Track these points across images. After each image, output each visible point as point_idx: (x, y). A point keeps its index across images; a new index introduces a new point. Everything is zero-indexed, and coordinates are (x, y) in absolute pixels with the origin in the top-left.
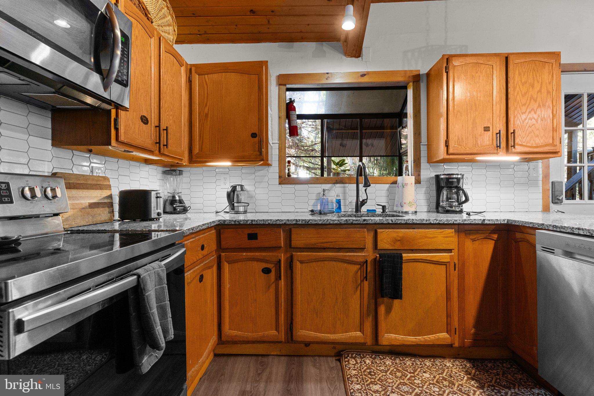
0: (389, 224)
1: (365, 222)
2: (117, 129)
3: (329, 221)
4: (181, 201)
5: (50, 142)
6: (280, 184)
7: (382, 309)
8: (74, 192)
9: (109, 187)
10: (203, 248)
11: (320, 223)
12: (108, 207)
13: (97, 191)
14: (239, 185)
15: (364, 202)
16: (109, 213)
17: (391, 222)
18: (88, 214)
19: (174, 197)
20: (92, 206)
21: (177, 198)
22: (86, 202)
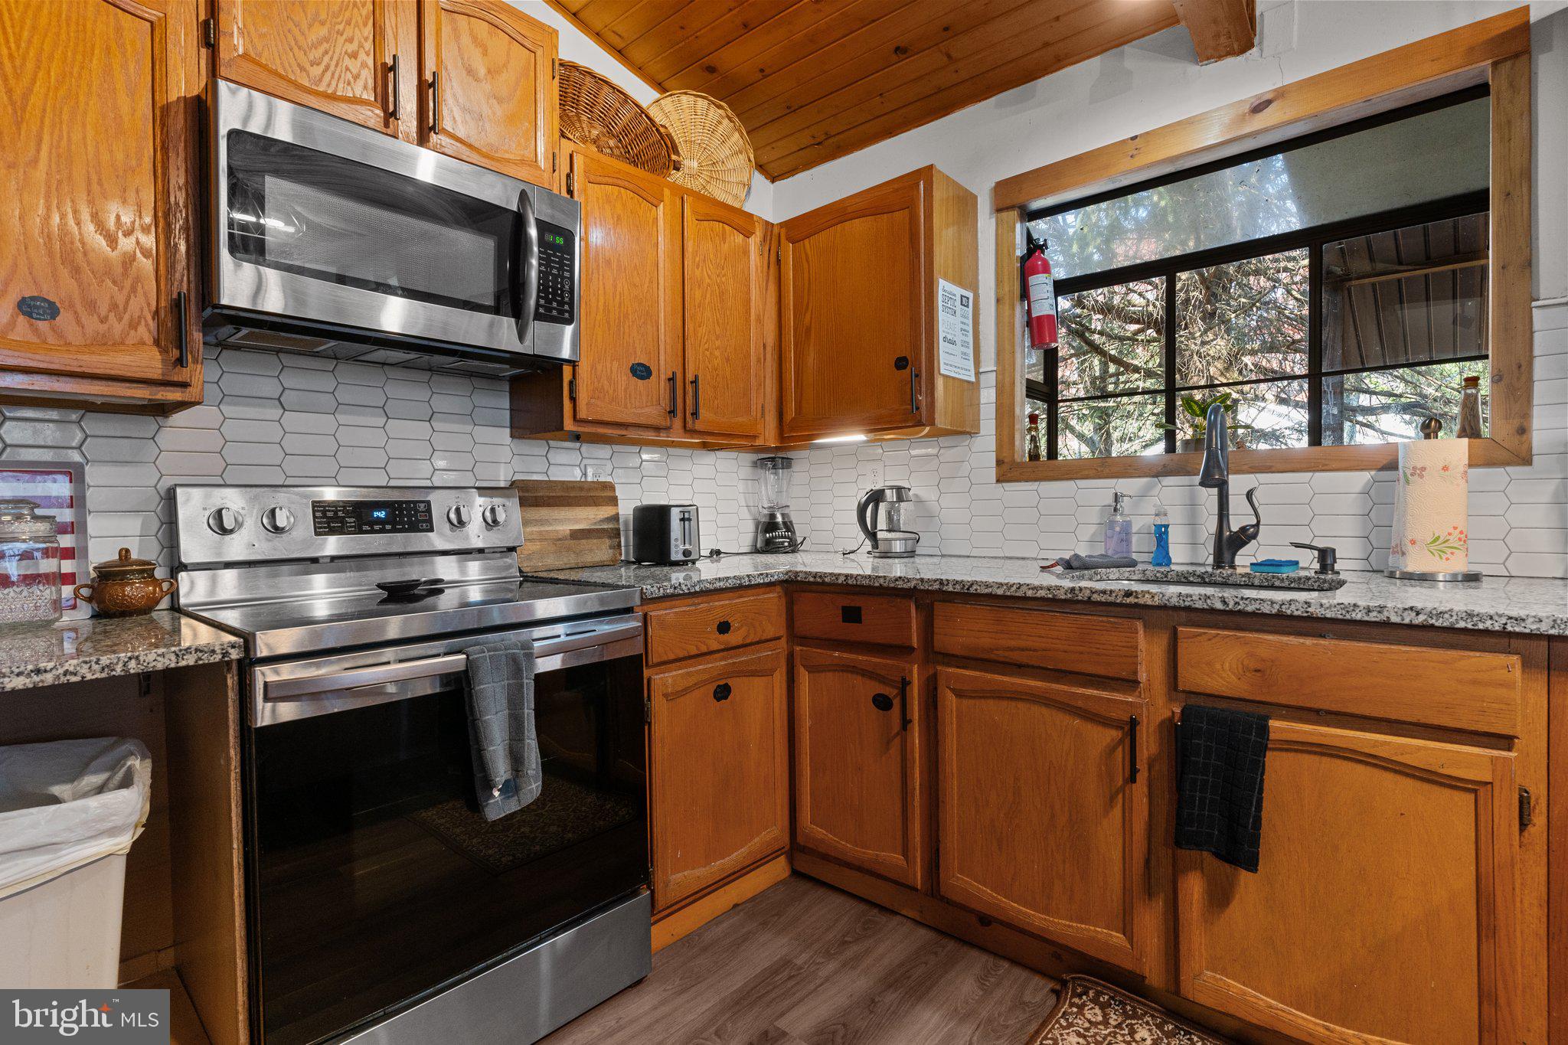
0: (1212, 611)
1: (1131, 600)
2: (573, 399)
3: (1024, 588)
4: (788, 526)
5: (508, 431)
6: (998, 481)
7: (1194, 888)
8: (544, 513)
9: (614, 501)
10: (724, 628)
11: (1000, 592)
12: (610, 537)
13: (589, 509)
14: (892, 488)
15: (1244, 537)
16: (611, 547)
17: (1219, 606)
18: (569, 549)
19: (773, 516)
20: (577, 535)
21: (779, 519)
22: (565, 528)
